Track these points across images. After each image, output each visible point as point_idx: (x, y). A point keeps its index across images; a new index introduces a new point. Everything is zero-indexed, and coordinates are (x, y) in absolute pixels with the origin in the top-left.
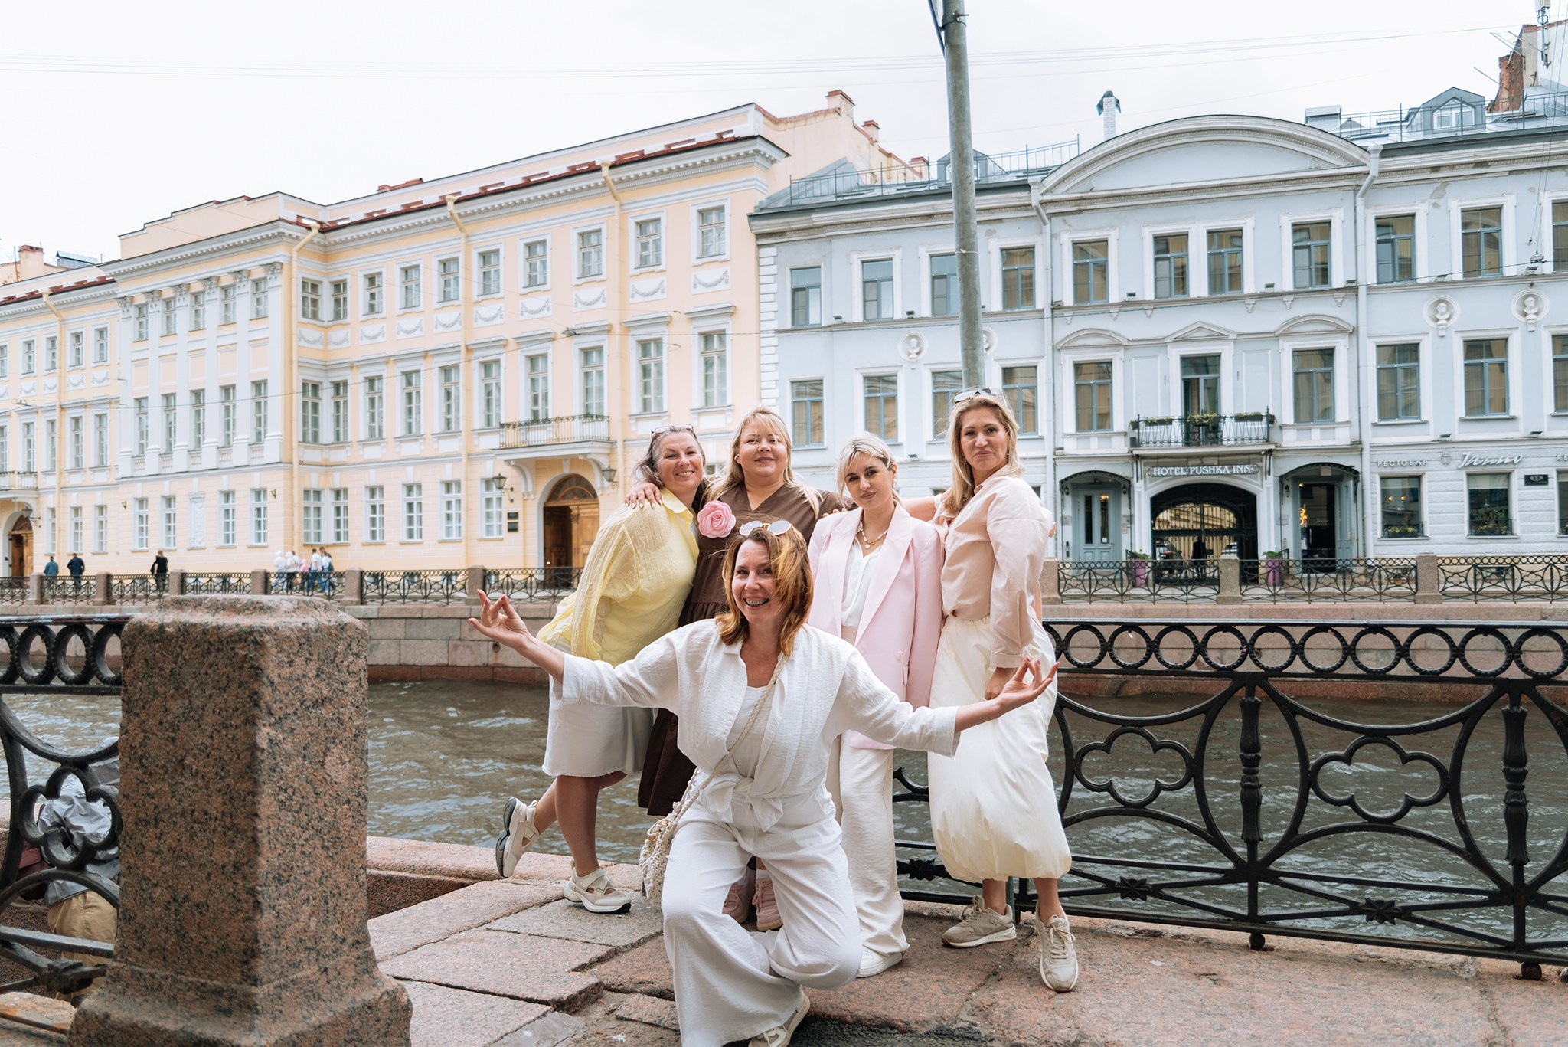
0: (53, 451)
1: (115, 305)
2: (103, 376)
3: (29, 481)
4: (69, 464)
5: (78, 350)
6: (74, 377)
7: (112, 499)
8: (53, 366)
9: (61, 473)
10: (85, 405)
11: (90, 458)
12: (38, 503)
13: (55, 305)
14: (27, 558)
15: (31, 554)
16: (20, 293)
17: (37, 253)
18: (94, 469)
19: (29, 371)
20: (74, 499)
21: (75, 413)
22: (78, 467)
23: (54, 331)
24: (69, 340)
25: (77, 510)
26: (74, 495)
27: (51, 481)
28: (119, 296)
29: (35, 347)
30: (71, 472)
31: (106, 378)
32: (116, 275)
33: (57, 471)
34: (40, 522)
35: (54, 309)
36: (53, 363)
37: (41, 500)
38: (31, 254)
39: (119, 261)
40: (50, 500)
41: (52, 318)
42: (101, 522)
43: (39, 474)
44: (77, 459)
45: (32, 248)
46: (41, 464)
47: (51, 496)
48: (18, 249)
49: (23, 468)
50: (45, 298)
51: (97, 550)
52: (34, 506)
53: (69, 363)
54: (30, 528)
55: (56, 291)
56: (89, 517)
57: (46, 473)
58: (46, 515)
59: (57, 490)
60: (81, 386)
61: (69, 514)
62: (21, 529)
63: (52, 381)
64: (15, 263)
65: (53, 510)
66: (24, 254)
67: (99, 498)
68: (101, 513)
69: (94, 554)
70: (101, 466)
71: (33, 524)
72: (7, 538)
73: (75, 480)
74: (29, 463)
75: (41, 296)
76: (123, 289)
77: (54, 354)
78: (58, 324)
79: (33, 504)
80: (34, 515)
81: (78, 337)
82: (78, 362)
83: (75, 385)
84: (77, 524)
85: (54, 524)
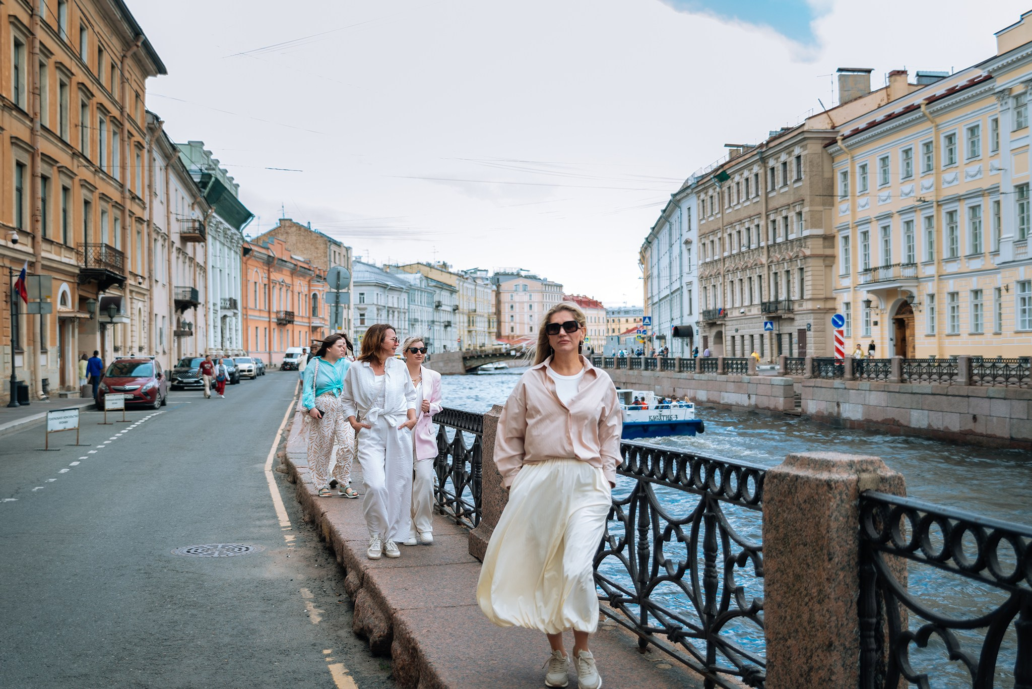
0: (931, 243)
1: (993, 100)
2: (977, 169)
3: (909, 272)
4: (946, 254)
5: (951, 150)
6: (948, 176)
7: (988, 284)
8: (929, 168)
9: (939, 263)
10: (959, 199)
11: (964, 247)
12: (919, 291)
13: (931, 113)
14: (909, 339)
15: (913, 335)
16: (898, 108)
17: (903, 76)
18: (970, 257)
19: (908, 176)
20: (951, 285)
21: (950, 207)
22: (954, 257)
23: (930, 136)
24: (943, 142)
25: (954, 295)
26: (951, 282)
27: (931, 270)
28: (997, 90)
29: (913, 154)
30: (948, 261)
31: (979, 172)
32: (995, 71)
33: (936, 262)
34: (921, 307)
35: (930, 116)
36: (929, 166)
37: (921, 287)
38: (898, 78)
39: (995, 57)
40: (930, 287)
41: (928, 125)
42: (977, 305)
43: (919, 265)
44: (952, 250)
45: (898, 72)
46: (921, 256)
47: (930, 284)
48: (887, 76)
49: (904, 260)
50: (923, 108)
51: (973, 331)
52: (915, 293)
53: (943, 164)
54: (912, 312)
55: (931, 100)
56: (966, 302)
57: (925, 264)
58: (926, 301)
59: (936, 278)
60: (955, 183)
61: (947, 299)
62: (903, 313)
63: (929, 181)
64: (887, 88)
65: (932, 296)
66: (893, 78)
67: (975, 283)
68: (976, 298)
69: (971, 334)
70: (976, 254)
71: (914, 309)
72: (891, 321)
73: (952, 268)
74: (910, 256)
75: (919, 107)
76: (1000, 83)
77: (929, 158)
78: (933, 129)
79: (914, 291)
80: (916, 301)
81: (950, 138)
82: (952, 161)
83: (949, 183)
84: (953, 308)
85: (932, 309)
